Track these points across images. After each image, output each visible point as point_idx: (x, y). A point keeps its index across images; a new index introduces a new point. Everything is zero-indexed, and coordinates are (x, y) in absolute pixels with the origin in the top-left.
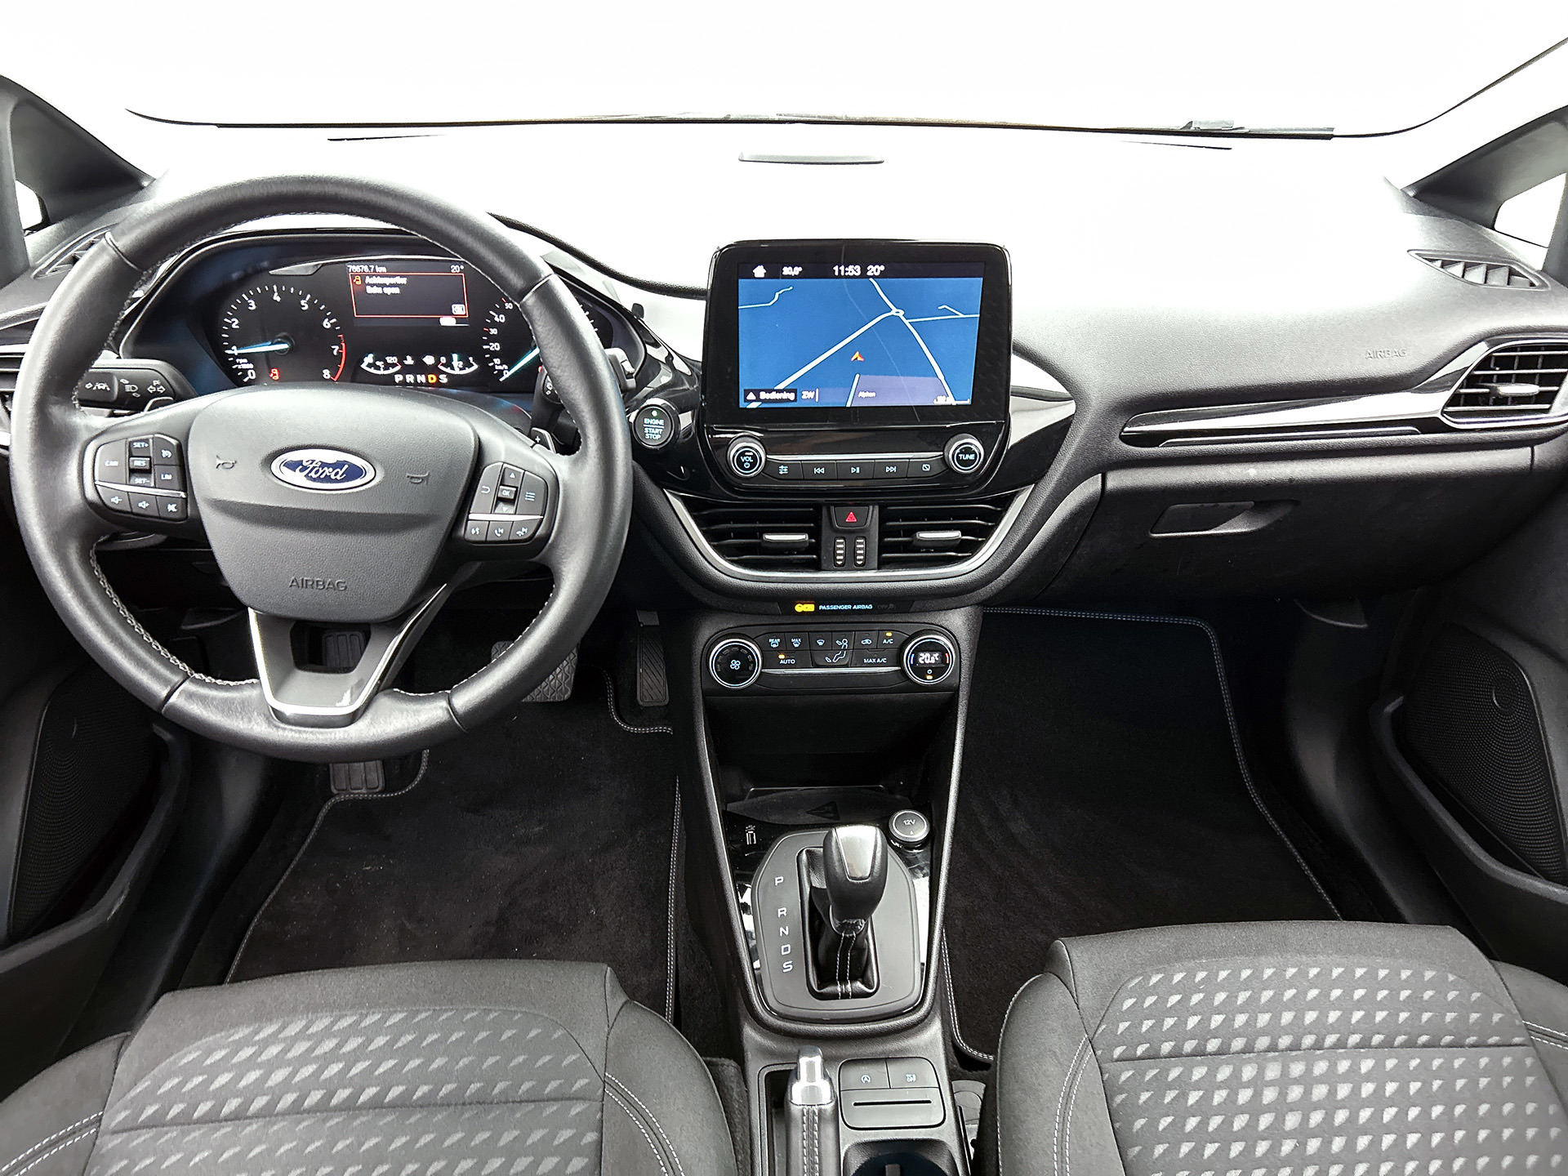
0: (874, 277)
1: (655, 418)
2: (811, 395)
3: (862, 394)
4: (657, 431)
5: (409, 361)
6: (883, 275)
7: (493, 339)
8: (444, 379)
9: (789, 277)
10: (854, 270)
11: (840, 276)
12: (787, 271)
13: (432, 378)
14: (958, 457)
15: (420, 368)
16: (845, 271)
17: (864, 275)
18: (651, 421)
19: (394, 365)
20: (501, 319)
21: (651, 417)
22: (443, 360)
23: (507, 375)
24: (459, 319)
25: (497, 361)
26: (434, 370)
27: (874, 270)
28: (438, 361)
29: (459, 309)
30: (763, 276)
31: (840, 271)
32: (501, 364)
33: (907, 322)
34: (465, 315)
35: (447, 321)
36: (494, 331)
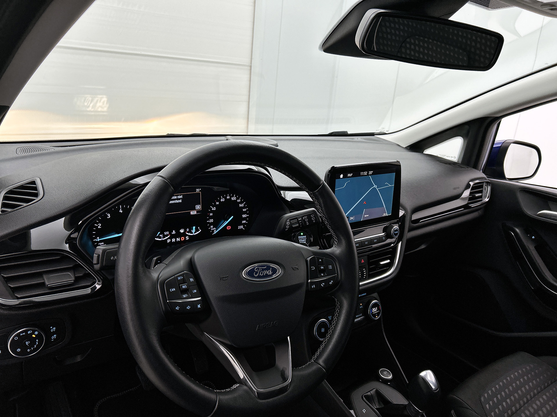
0: (370, 175)
1: (302, 235)
2: (352, 218)
3: (365, 216)
4: (304, 240)
5: (174, 232)
6: (373, 174)
7: (211, 217)
8: (187, 238)
9: (349, 177)
10: (366, 173)
11: (362, 176)
12: (349, 175)
13: (183, 239)
14: (394, 233)
15: (179, 235)
16: (364, 174)
17: (368, 175)
18: (301, 237)
19: (167, 235)
20: (214, 209)
21: (301, 235)
22: (188, 230)
23: (215, 232)
24: (197, 212)
25: (212, 227)
26: (184, 235)
27: (371, 172)
28: (185, 231)
29: (198, 207)
30: (342, 177)
31: (362, 174)
32: (213, 228)
33: (377, 189)
34: (200, 209)
35: (193, 213)
36: (211, 214)
